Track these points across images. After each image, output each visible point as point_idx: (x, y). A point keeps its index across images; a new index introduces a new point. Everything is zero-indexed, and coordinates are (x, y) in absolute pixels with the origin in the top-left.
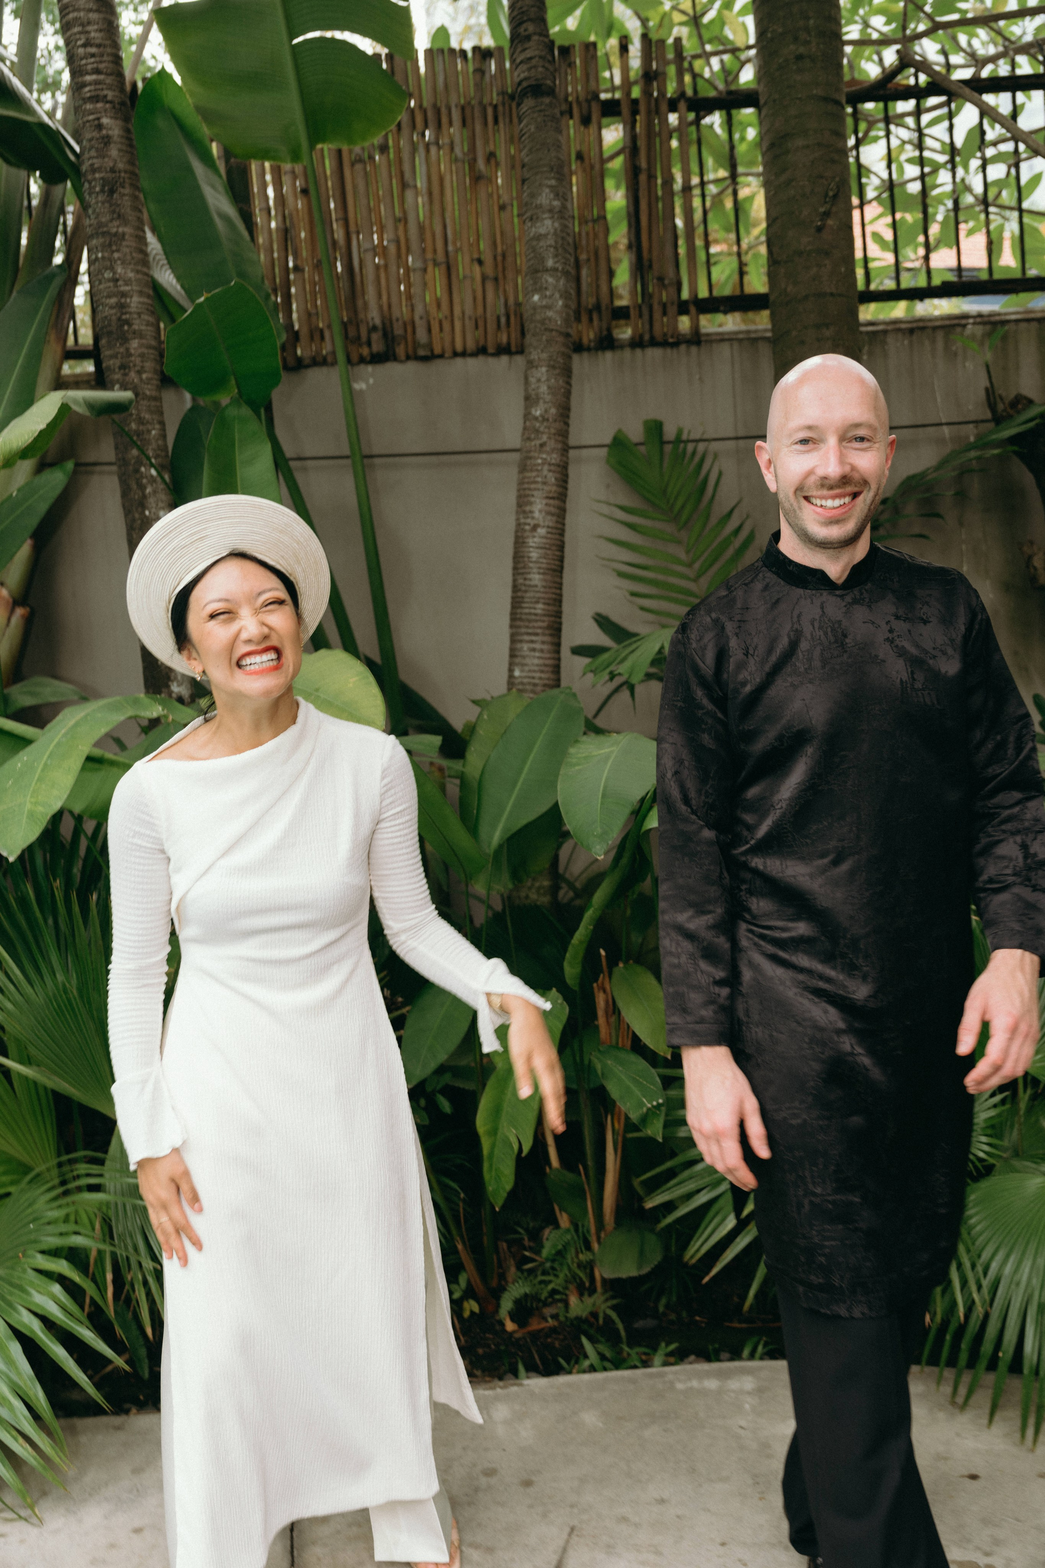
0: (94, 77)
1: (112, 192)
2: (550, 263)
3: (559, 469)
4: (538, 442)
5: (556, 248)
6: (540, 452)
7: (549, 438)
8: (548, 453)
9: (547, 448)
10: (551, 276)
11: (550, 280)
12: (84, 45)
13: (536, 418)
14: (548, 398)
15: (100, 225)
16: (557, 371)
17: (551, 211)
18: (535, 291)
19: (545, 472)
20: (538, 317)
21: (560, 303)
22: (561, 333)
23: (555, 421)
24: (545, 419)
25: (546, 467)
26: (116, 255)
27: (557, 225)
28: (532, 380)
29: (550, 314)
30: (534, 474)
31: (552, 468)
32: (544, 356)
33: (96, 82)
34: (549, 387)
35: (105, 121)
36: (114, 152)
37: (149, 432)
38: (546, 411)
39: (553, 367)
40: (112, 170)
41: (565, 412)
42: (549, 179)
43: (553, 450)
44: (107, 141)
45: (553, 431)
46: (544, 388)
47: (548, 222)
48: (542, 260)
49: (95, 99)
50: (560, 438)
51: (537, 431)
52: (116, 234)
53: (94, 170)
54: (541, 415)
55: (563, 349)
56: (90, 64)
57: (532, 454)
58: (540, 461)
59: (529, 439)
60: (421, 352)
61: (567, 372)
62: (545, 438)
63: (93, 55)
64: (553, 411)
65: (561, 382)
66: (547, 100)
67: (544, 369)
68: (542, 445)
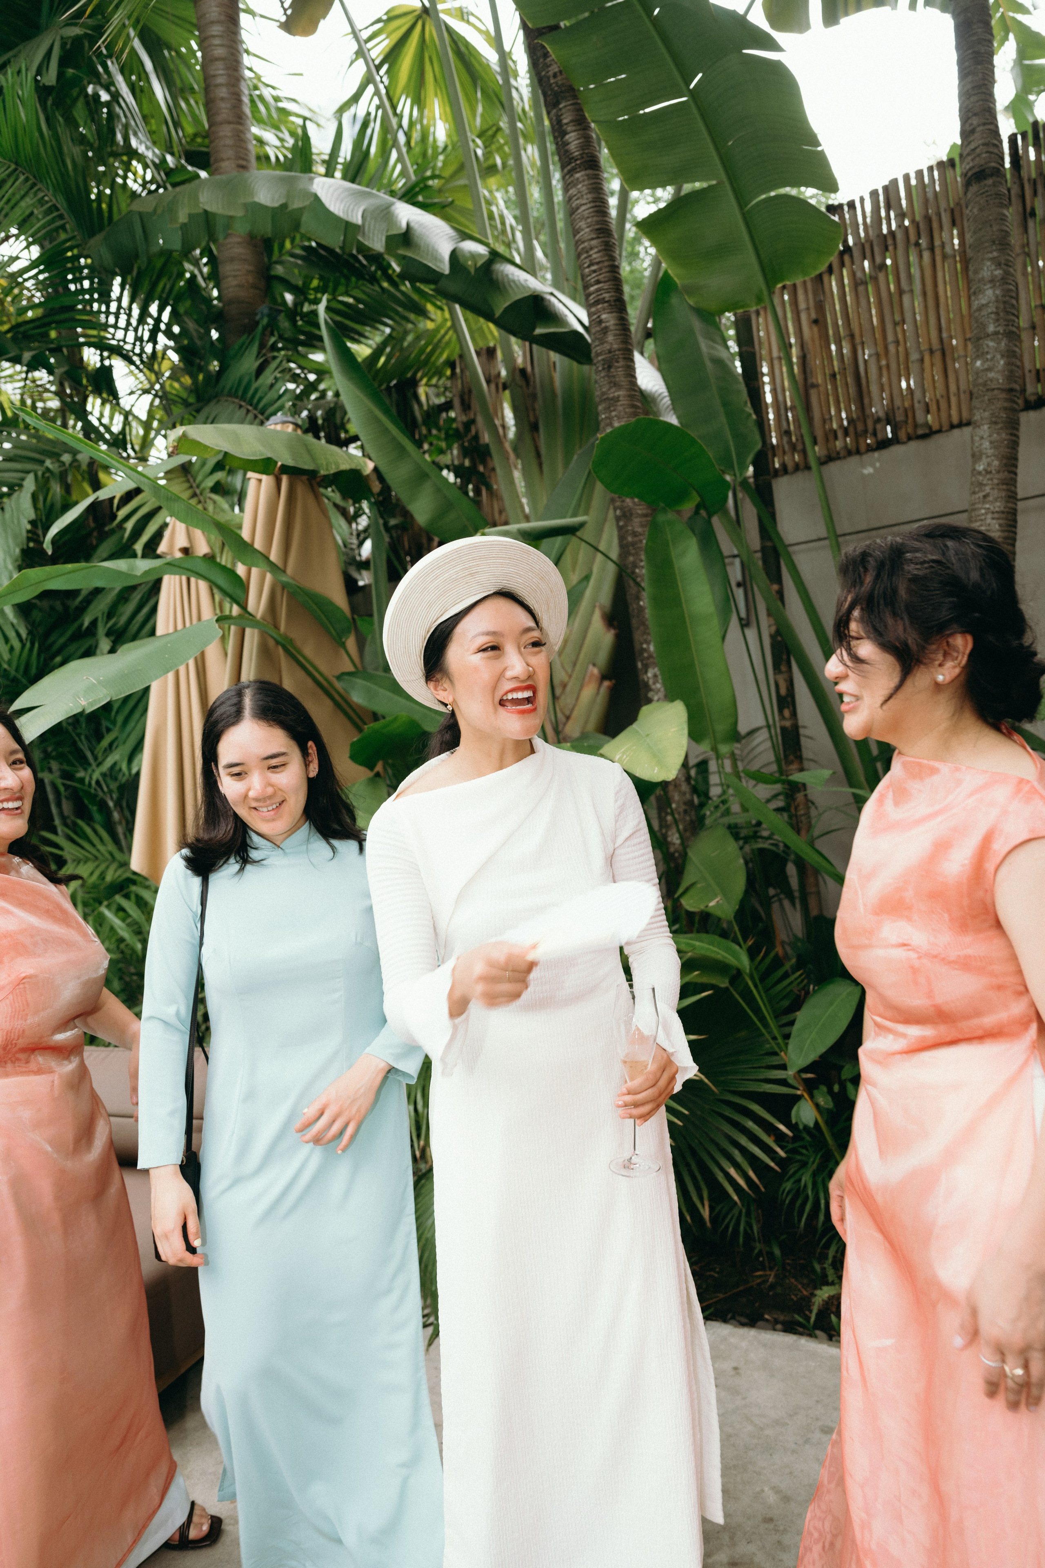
0: (596, 287)
1: (610, 367)
2: (991, 328)
3: (1002, 516)
4: (981, 494)
5: (997, 313)
6: (984, 503)
7: (993, 489)
8: (991, 502)
9: (991, 498)
10: (992, 340)
11: (991, 344)
12: (589, 266)
13: (980, 473)
14: (990, 452)
15: (603, 394)
16: (999, 426)
17: (992, 281)
18: (978, 357)
19: (989, 521)
20: (980, 381)
21: (1002, 362)
22: (1003, 390)
23: (998, 472)
24: (988, 472)
25: (989, 516)
26: (613, 414)
27: (998, 292)
28: (977, 439)
29: (991, 375)
30: (978, 524)
31: (996, 515)
32: (987, 414)
33: (597, 290)
34: (991, 442)
35: (604, 316)
36: (610, 338)
37: (641, 541)
38: (989, 464)
39: (996, 423)
40: (610, 352)
41: (1010, 463)
42: (991, 252)
43: (996, 500)
44: (605, 331)
45: (996, 481)
46: (986, 444)
47: (989, 293)
48: (983, 327)
49: (597, 302)
50: (1004, 487)
51: (981, 485)
52: (612, 399)
53: (598, 355)
54: (985, 470)
55: (1006, 404)
56: (592, 278)
57: (977, 506)
58: (983, 511)
59: (974, 493)
60: (920, 432)
61: (1013, 426)
62: (987, 489)
63: (594, 271)
64: (996, 463)
65: (1004, 435)
66: (990, 181)
67: (986, 427)
68: (985, 497)
